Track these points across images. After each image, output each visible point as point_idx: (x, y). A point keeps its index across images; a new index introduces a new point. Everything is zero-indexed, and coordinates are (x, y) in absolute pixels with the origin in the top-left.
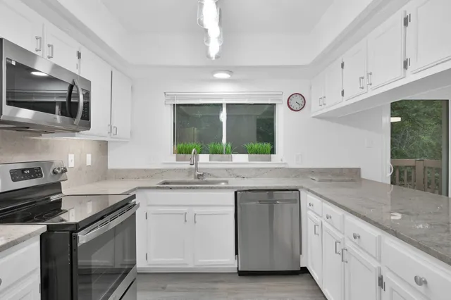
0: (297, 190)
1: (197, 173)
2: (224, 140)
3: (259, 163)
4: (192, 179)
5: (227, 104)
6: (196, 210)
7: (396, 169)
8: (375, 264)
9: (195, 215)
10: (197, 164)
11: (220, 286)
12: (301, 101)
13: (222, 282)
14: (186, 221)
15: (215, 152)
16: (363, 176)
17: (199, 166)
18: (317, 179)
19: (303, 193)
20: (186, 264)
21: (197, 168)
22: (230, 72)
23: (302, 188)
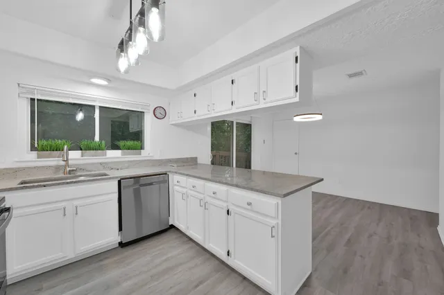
0: (166, 174)
1: (68, 169)
2: (97, 138)
3: (131, 157)
4: (61, 175)
5: (100, 107)
6: (76, 203)
7: (214, 156)
8: (225, 205)
9: (76, 207)
10: (67, 160)
11: (106, 262)
12: (163, 113)
13: (106, 258)
14: (65, 215)
15: (89, 148)
16: (199, 161)
17: (70, 162)
18: (175, 165)
19: (170, 176)
20: (65, 257)
21: (68, 165)
22: (108, 80)
23: (170, 172)
